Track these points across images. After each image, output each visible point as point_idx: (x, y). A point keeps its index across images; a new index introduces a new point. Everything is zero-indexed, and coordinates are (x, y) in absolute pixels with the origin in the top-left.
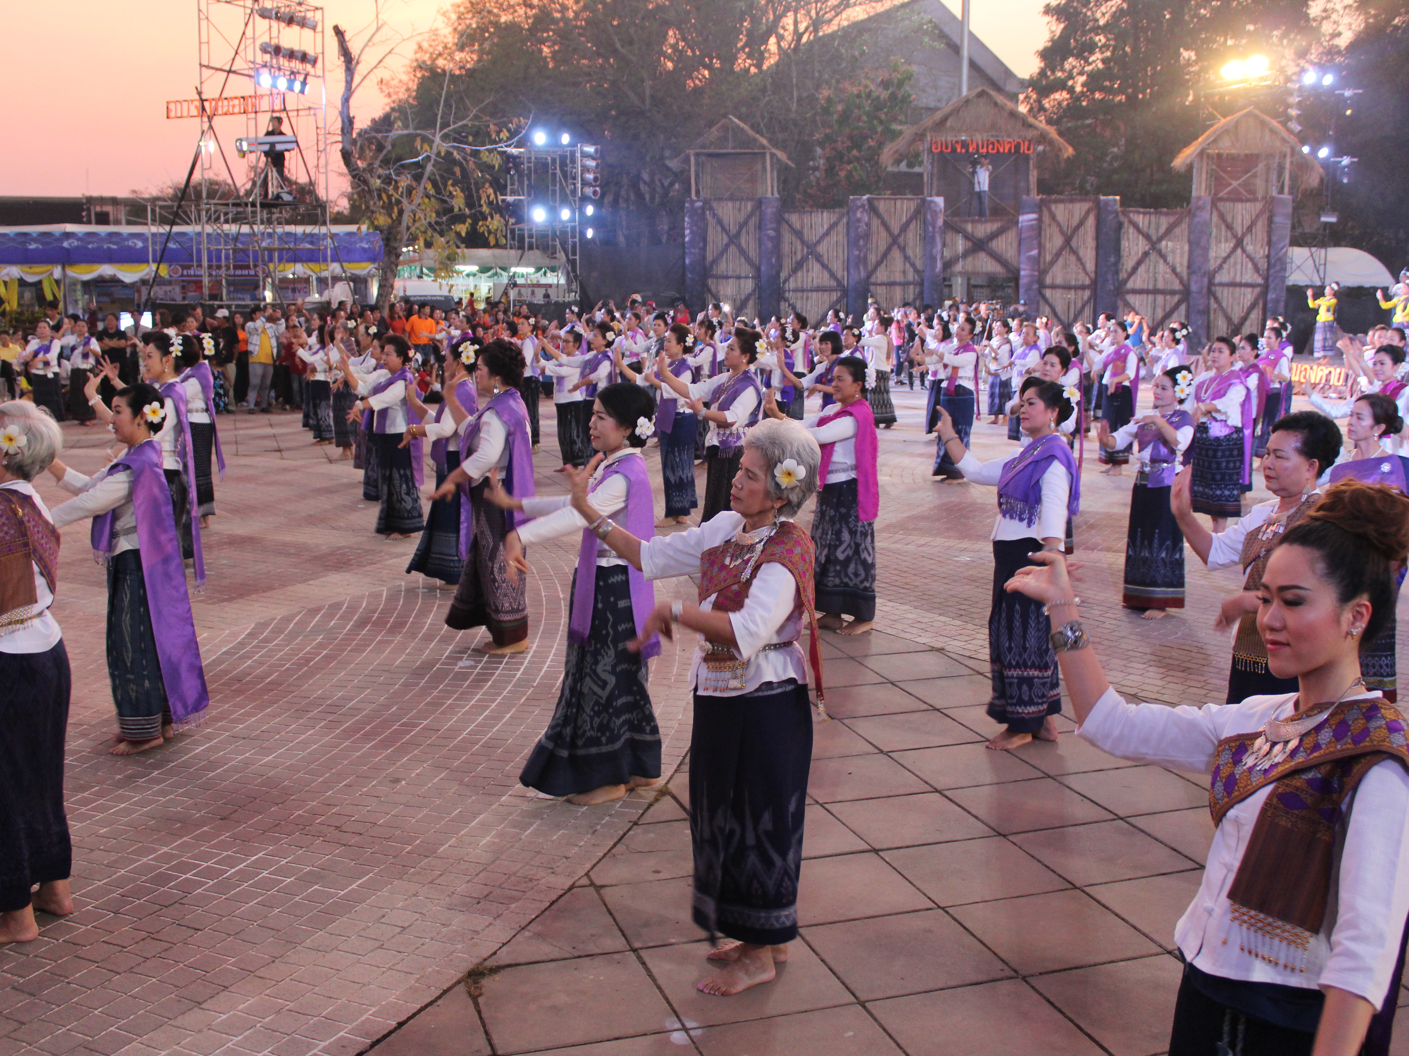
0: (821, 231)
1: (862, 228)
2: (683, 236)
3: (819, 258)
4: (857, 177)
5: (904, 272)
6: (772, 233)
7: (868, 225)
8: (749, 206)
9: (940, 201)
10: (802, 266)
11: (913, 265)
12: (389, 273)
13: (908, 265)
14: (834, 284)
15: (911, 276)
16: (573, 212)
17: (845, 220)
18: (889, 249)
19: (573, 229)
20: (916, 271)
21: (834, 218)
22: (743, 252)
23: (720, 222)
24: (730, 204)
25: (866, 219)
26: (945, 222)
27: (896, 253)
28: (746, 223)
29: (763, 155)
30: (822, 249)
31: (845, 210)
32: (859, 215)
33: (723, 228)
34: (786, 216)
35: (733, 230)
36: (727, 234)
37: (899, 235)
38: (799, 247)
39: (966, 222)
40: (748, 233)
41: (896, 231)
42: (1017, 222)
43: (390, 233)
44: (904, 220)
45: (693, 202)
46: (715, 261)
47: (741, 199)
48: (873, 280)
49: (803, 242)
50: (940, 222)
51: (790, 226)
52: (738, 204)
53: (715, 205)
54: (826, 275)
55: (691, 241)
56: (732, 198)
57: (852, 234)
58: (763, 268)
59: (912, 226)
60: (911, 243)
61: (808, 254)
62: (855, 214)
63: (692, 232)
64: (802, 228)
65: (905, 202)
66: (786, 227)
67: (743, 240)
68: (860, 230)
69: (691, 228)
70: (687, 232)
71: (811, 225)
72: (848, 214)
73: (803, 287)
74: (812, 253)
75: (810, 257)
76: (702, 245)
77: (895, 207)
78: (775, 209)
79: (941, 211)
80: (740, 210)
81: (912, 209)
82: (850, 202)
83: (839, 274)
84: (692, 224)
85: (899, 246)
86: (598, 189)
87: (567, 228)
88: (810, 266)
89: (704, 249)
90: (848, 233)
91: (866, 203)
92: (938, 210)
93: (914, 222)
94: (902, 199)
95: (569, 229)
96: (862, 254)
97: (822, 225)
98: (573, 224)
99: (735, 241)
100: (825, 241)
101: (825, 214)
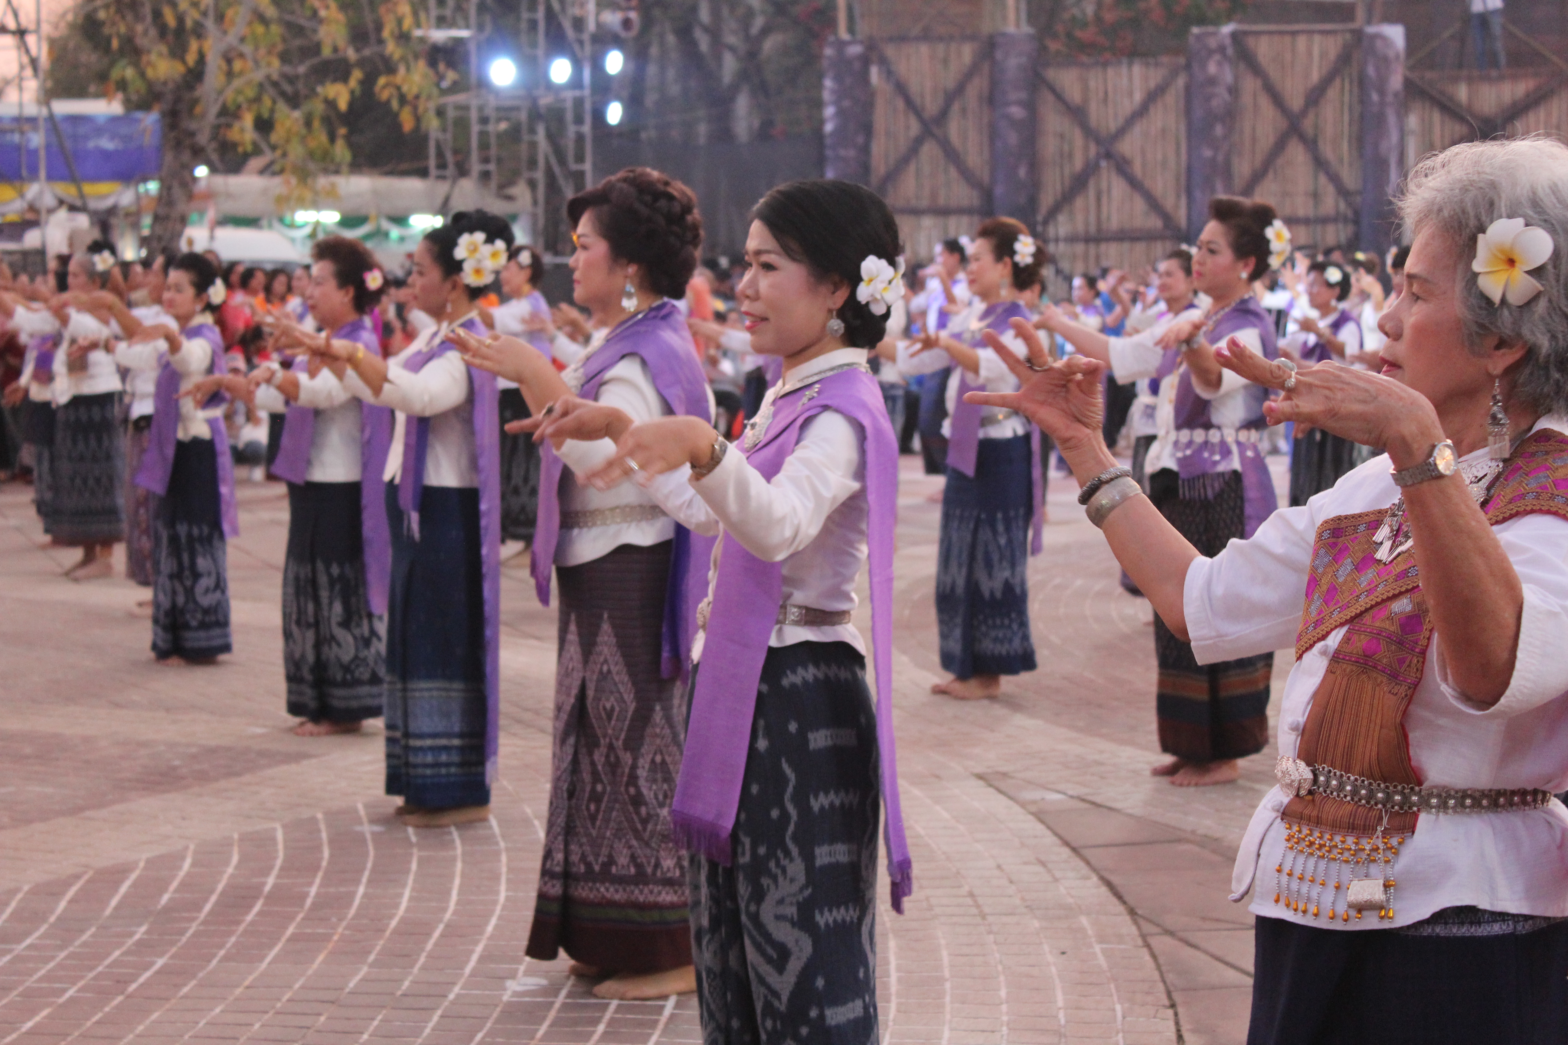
0: (1127, 106)
1: (1221, 98)
2: (821, 120)
3: (1122, 167)
5: (1316, 196)
7: (1234, 91)
8: (967, 53)
9: (1396, 34)
10: (1085, 186)
11: (1335, 179)
12: (177, 192)
14: (1155, 223)
15: (1330, 202)
16: (577, 66)
17: (1181, 81)
18: (1280, 146)
19: (578, 102)
20: (1342, 191)
21: (1156, 76)
22: (952, 155)
23: (901, 88)
24: (924, 49)
25: (1229, 78)
26: (1408, 83)
27: (1297, 153)
28: (960, 90)
30: (1128, 147)
31: (1182, 60)
32: (1212, 68)
33: (909, 102)
34: (1051, 74)
35: (931, 107)
36: (918, 114)
37: (1304, 112)
38: (1079, 142)
39: (1456, 80)
40: (964, 111)
41: (1296, 102)
43: (178, 100)
44: (1315, 77)
45: (842, 45)
46: (892, 176)
47: (951, 38)
49: (1087, 131)
50: (1396, 81)
51: (1059, 97)
52: (941, 48)
53: (890, 51)
54: (1139, 204)
55: (839, 131)
56: (927, 37)
57: (1198, 112)
58: (999, 190)
59: (1332, 93)
60: (1329, 130)
61: (1098, 156)
62: (1203, 66)
63: (840, 113)
64: (1086, 100)
65: (1317, 38)
66: (1050, 98)
67: (954, 129)
68: (1215, 103)
69: (837, 103)
70: (829, 111)
71: (1106, 93)
72: (1188, 67)
73: (1087, 232)
74: (1108, 155)
75: (1104, 164)
76: (860, 140)
77: (1293, 51)
78: (1024, 60)
79: (1397, 57)
80: (945, 61)
81: (1333, 54)
82: (1191, 40)
83: (1169, 203)
84: (840, 95)
85: (1302, 138)
86: (633, 15)
87: (564, 100)
88: (1104, 185)
89: (866, 150)
90: (1188, 111)
91: (1228, 41)
92: (1391, 54)
93: (1337, 82)
94: (1311, 32)
95: (569, 105)
96: (1220, 158)
97: (1131, 94)
98: (577, 93)
99: (936, 131)
100: (1137, 130)
101: (1136, 68)
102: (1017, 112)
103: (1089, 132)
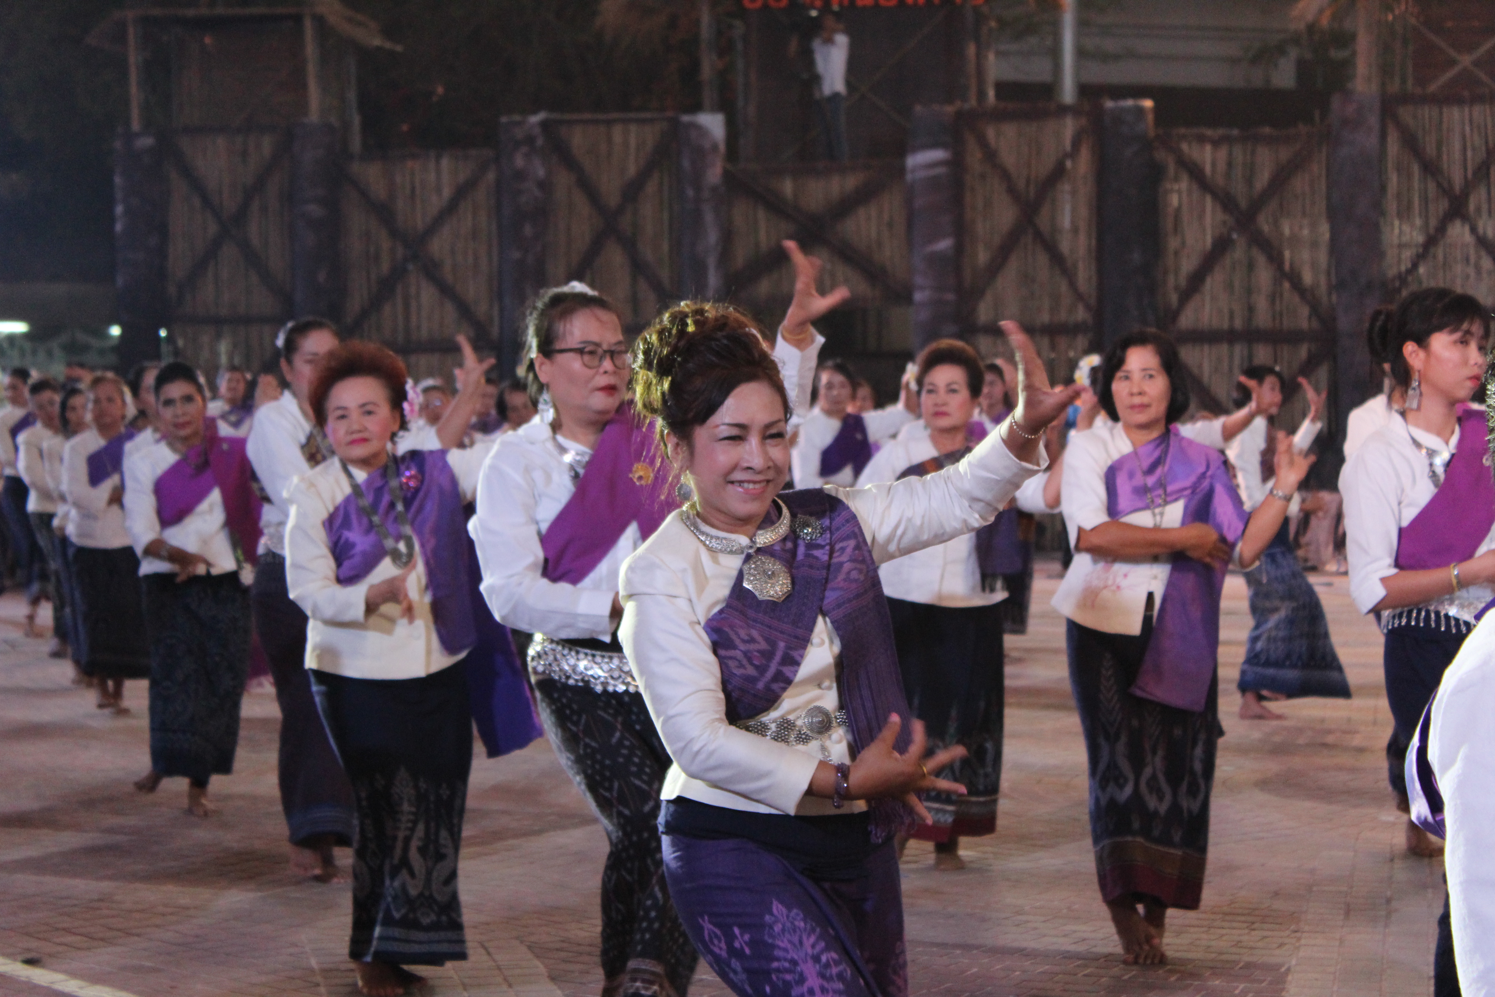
0: (436, 203)
1: (532, 194)
2: (111, 220)
3: (432, 271)
5: (634, 301)
6: (315, 210)
7: (545, 186)
8: (266, 145)
9: (715, 124)
11: (653, 285)
13: (643, 285)
17: (491, 176)
18: (596, 246)
21: (465, 170)
22: (253, 259)
23: (197, 185)
24: (221, 142)
25: (540, 172)
26: (727, 177)
27: (615, 253)
28: (259, 187)
29: (298, 19)
30: (437, 248)
31: (490, 152)
32: (519, 161)
33: (206, 202)
34: (356, 169)
35: (230, 203)
36: (216, 214)
37: (620, 211)
38: (386, 244)
39: (780, 174)
40: (263, 210)
41: (612, 198)
42: (902, 170)
44: (632, 170)
45: (132, 137)
46: (189, 282)
47: (250, 129)
49: (393, 231)
50: (714, 174)
51: (364, 194)
52: (239, 140)
53: (185, 144)
54: (450, 311)
55: (130, 231)
57: (509, 209)
58: (300, 296)
59: (651, 187)
60: (648, 229)
61: (406, 259)
62: (512, 159)
63: (133, 211)
64: (392, 196)
65: (633, 128)
66: (354, 195)
67: (253, 231)
68: (524, 199)
69: (127, 200)
70: (119, 208)
71: (413, 189)
72: (497, 161)
73: (397, 342)
74: (416, 258)
75: (411, 267)
76: (157, 242)
77: (610, 140)
78: (322, 152)
79: (715, 147)
80: (244, 155)
81: (649, 145)
82: (501, 129)
83: (482, 309)
84: (130, 192)
85: (620, 238)
88: (413, 290)
89: (161, 253)
90: (499, 208)
91: (537, 131)
92: (707, 145)
93: (655, 176)
94: (625, 121)
96: (532, 259)
97: (439, 190)
99: (235, 231)
100: (448, 228)
101: (445, 162)
103: (394, 233)
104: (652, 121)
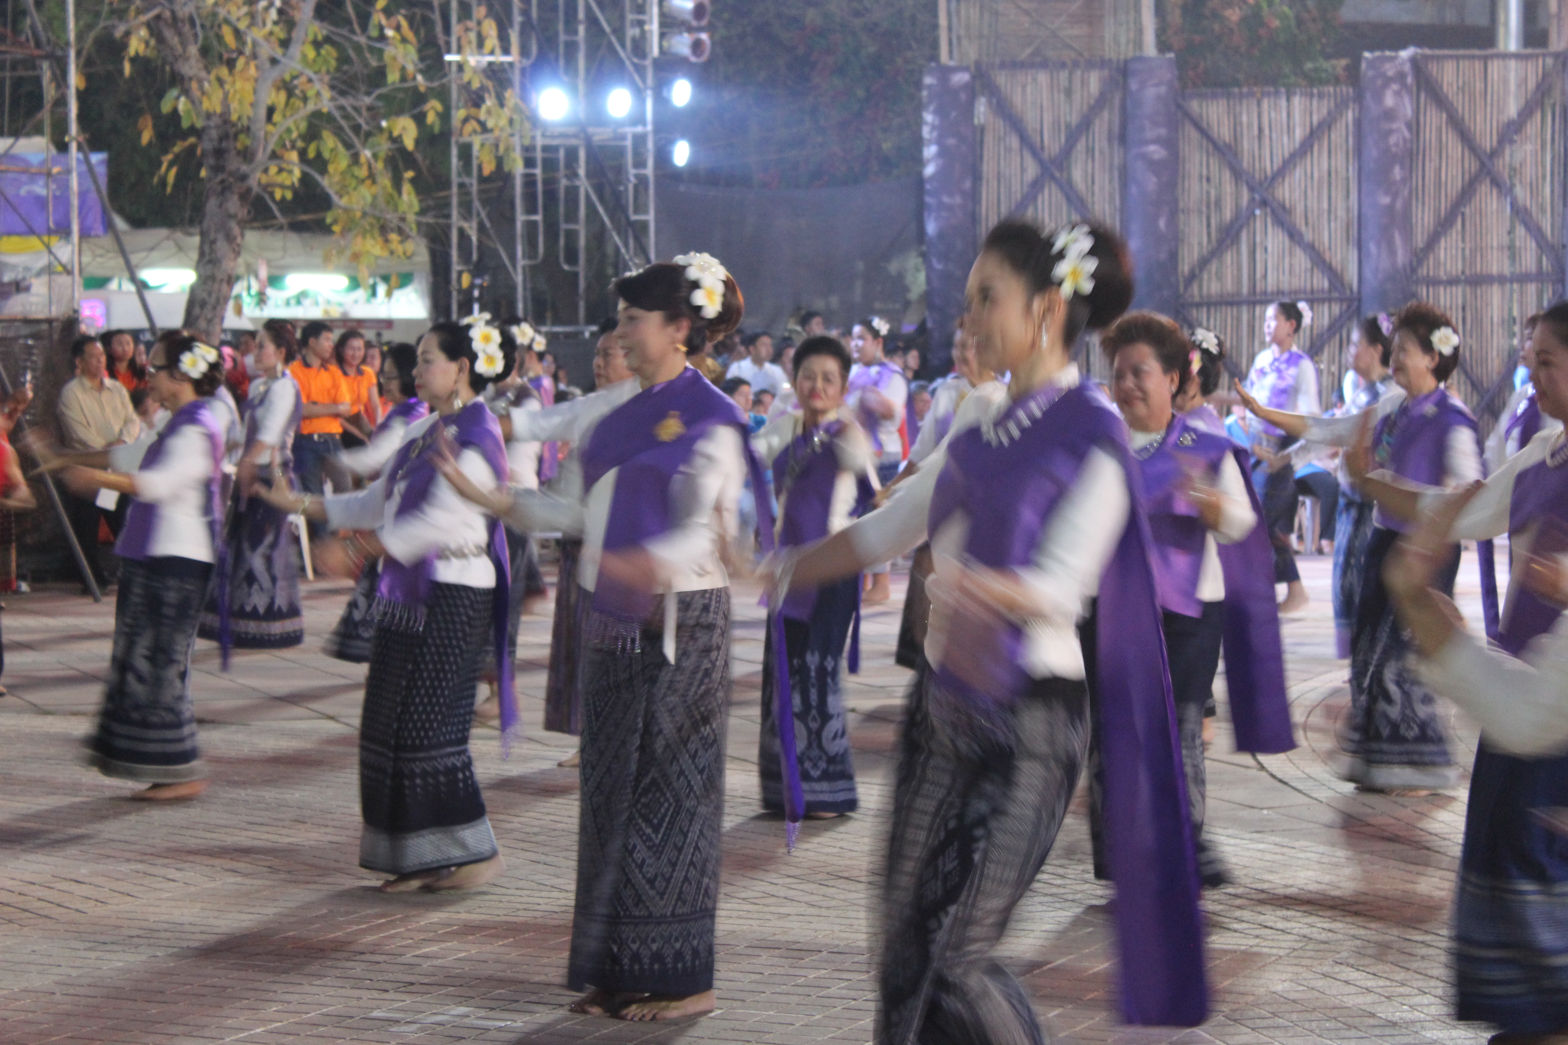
0: (1285, 145)
1: (1399, 134)
2: (920, 162)
3: (1281, 216)
4: (1276, 23)
5: (1512, 251)
6: (1152, 151)
7: (1415, 126)
8: (1094, 82)
10: (1236, 239)
11: (1535, 230)
14: (1322, 282)
15: (1530, 258)
16: (639, 94)
17: (1350, 116)
18: (1467, 192)
19: (640, 140)
20: (1544, 245)
21: (1320, 110)
22: (1075, 200)
23: (1015, 125)
24: (1043, 77)
25: (1409, 111)
27: (1488, 202)
28: (1086, 124)
30: (1289, 192)
31: (1351, 90)
32: (1388, 101)
33: (1025, 141)
34: (1194, 106)
35: (1052, 145)
36: (1036, 153)
37: (1494, 154)
38: (1228, 188)
40: (1090, 151)
41: (1489, 141)
44: (1512, 110)
45: (945, 72)
47: (1076, 64)
48: (1423, 271)
49: (1237, 174)
51: (1205, 133)
52: (1064, 75)
53: (1002, 79)
54: (1301, 260)
55: (942, 174)
56: (1042, 63)
57: (1372, 152)
59: (1531, 130)
60: (1527, 173)
61: (1252, 205)
62: (1379, 96)
63: (943, 152)
64: (1236, 137)
65: (1514, 63)
66: (1194, 134)
67: (1078, 172)
68: (1392, 140)
69: (939, 142)
70: (930, 151)
71: (1260, 129)
72: (1359, 98)
73: (1239, 294)
74: (1264, 203)
75: (1258, 212)
76: (968, 184)
77: (1486, 76)
78: (1163, 90)
80: (1069, 92)
81: (1532, 84)
82: (1364, 65)
83: (1336, 256)
84: (943, 132)
85: (1496, 183)
86: (704, 36)
87: (623, 137)
88: (1259, 237)
89: (974, 196)
90: (1359, 151)
91: (1407, 69)
93: (1538, 116)
94: (1505, 57)
95: (629, 143)
96: (1399, 205)
97: (1290, 129)
98: (639, 129)
99: (1057, 175)
100: (1298, 172)
101: (1296, 100)
102: (1156, 151)
104: (1537, 56)
